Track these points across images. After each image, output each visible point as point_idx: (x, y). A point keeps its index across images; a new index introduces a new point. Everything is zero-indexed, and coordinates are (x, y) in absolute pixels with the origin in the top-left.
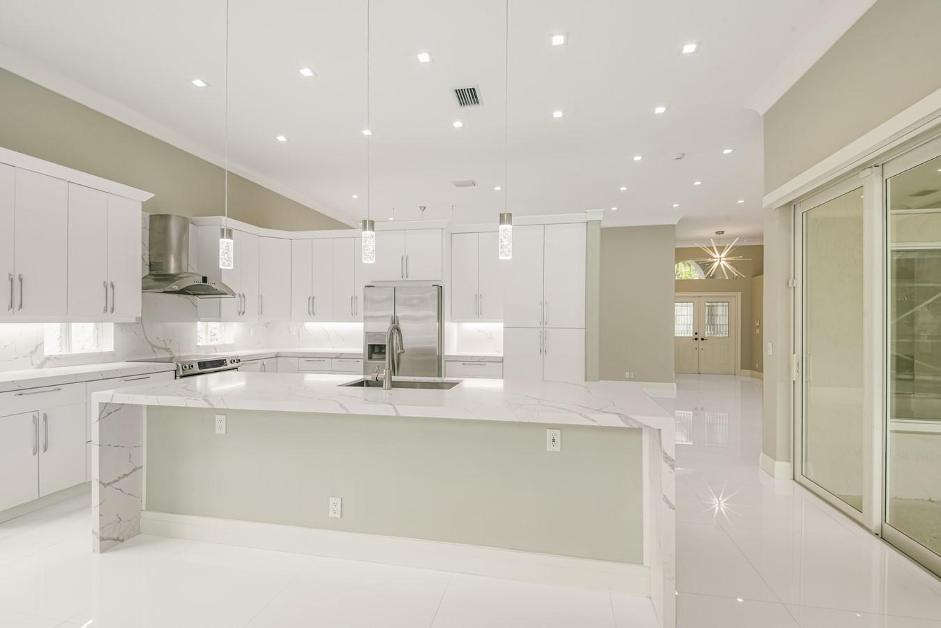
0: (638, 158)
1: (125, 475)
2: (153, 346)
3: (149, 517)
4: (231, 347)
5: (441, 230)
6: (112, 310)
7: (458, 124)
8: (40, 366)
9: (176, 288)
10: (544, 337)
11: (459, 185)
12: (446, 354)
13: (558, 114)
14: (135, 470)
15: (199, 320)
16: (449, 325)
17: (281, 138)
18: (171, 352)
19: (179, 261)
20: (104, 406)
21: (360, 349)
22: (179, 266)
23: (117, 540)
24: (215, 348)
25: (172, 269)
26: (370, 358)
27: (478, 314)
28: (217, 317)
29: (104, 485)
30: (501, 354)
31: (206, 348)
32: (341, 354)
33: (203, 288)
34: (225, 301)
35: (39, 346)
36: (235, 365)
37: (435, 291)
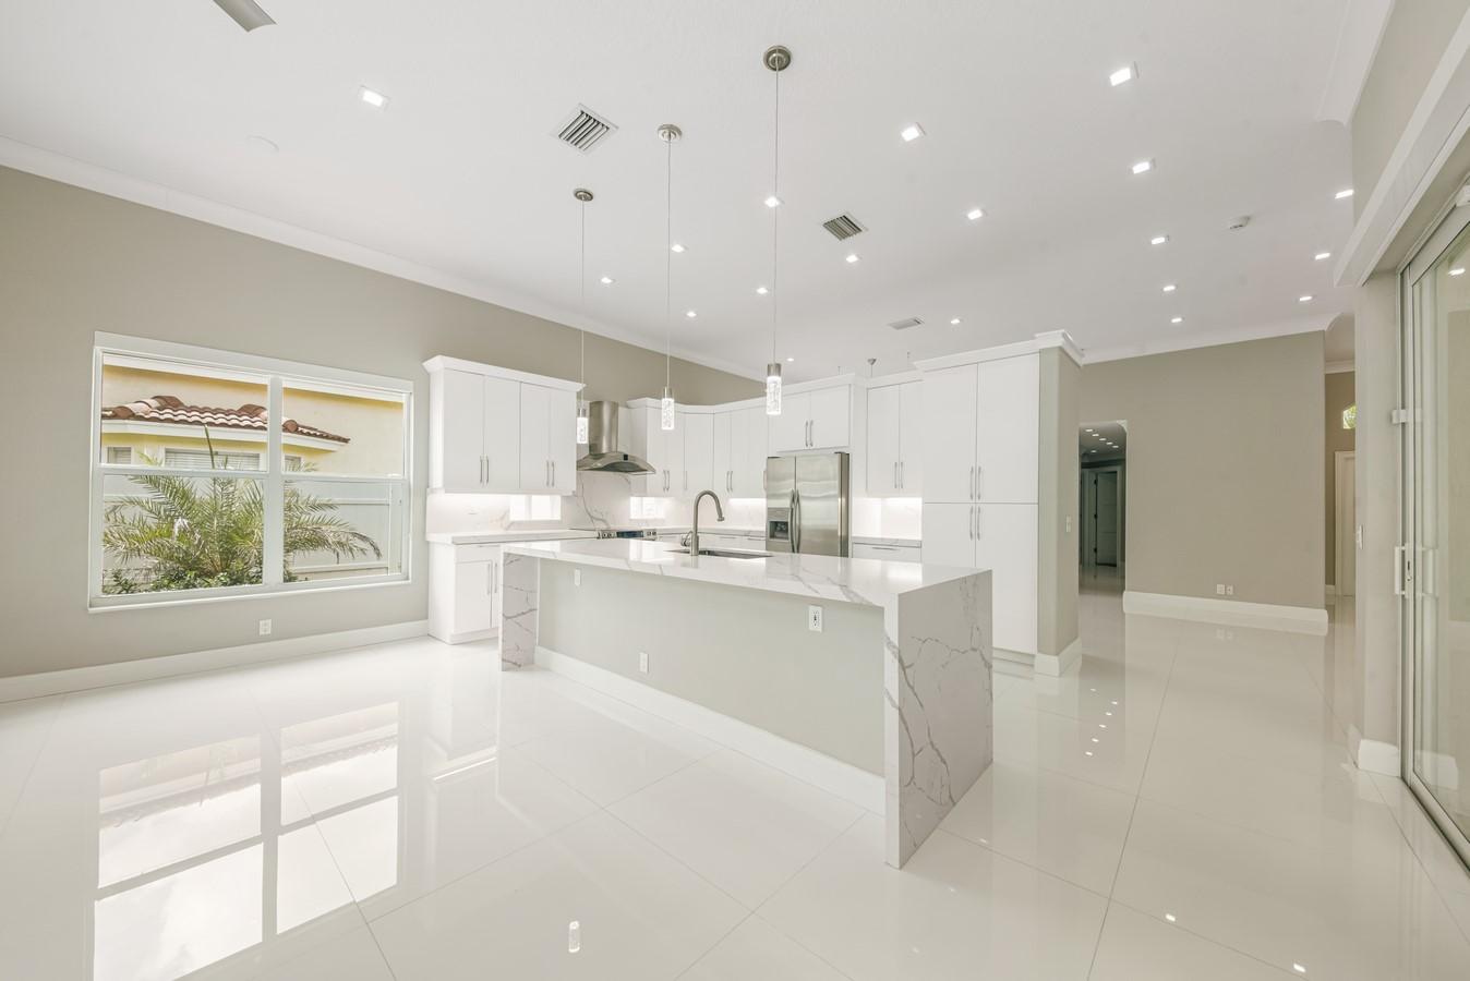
0: (1158, 241)
1: (523, 613)
2: (592, 517)
3: (540, 651)
4: (663, 521)
5: (847, 387)
6: (553, 484)
7: (852, 259)
8: (508, 528)
9: (599, 465)
10: (976, 513)
11: (899, 326)
12: (854, 535)
13: (975, 214)
14: (531, 610)
15: (632, 495)
16: (858, 501)
17: (691, 314)
18: (607, 524)
19: (610, 442)
20: (507, 555)
21: (762, 526)
22: (610, 447)
23: (515, 664)
24: (647, 521)
25: (605, 449)
26: (772, 536)
27: (899, 487)
28: (643, 493)
29: (506, 617)
30: (918, 537)
31: (637, 521)
32: (750, 531)
33: (626, 465)
34: (649, 477)
35: (506, 513)
36: (652, 537)
37: (837, 458)
